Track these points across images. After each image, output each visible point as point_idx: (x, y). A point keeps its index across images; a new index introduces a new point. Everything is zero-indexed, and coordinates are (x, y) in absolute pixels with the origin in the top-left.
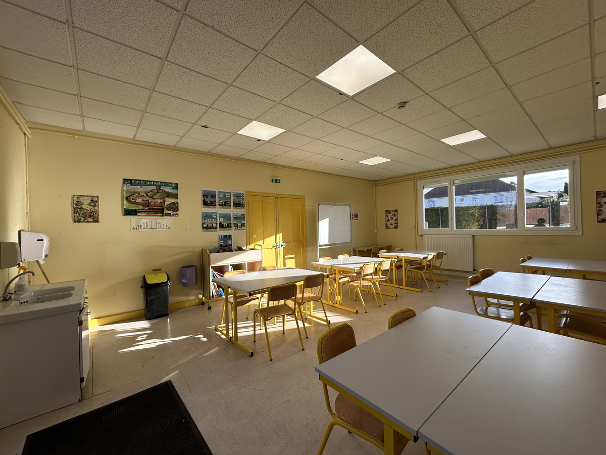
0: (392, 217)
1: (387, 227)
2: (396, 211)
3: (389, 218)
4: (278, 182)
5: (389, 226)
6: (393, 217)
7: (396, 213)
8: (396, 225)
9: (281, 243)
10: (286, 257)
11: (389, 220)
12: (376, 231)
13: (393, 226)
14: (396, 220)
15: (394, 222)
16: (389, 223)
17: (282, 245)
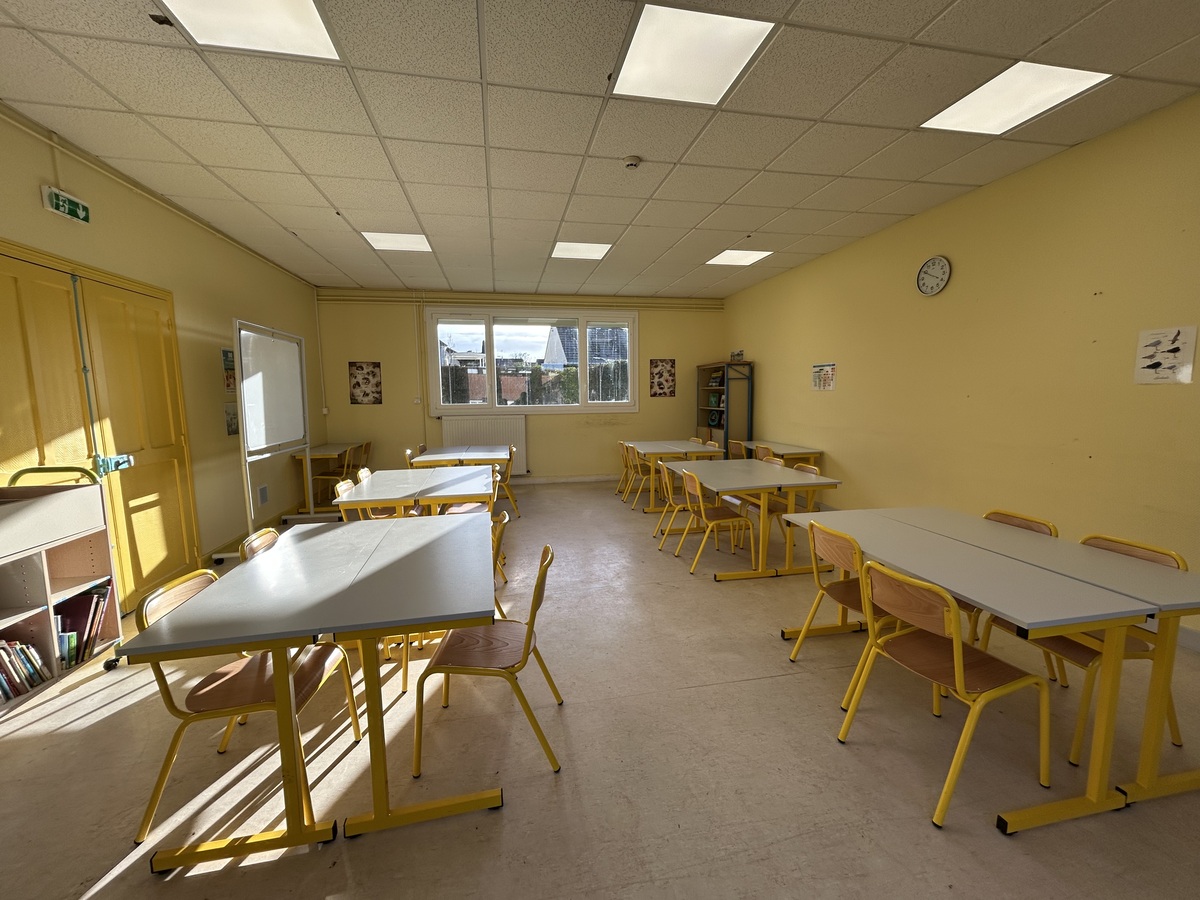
0: (367, 379)
1: (354, 401)
2: (377, 365)
3: (360, 379)
4: (82, 214)
5: (360, 399)
6: (370, 377)
7: (377, 370)
8: (376, 395)
9: (113, 456)
10: (133, 503)
11: (358, 384)
12: (325, 411)
13: (371, 397)
14: (378, 384)
15: (374, 390)
16: (358, 392)
17: (118, 464)
